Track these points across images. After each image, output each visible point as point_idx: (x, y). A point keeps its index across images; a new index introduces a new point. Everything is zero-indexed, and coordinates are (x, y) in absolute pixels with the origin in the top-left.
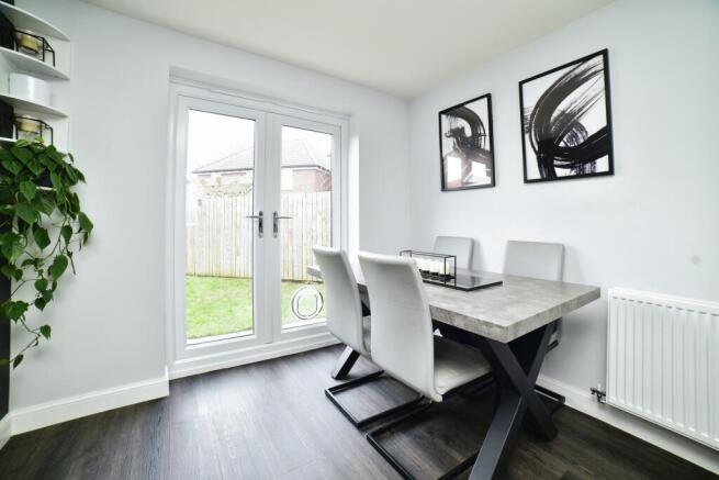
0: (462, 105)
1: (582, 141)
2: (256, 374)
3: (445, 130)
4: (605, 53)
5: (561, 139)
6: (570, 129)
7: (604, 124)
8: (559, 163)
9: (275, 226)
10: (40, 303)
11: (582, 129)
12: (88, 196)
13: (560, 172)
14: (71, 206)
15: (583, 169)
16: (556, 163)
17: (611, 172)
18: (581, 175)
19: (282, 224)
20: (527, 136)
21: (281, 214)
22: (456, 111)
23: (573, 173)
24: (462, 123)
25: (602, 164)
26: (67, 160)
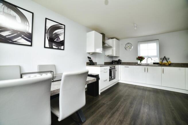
1: (59, 41)
4: (65, 26)
5: (55, 39)
6: (57, 38)
7: (63, 39)
8: (54, 45)
11: (59, 39)
13: (54, 47)
15: (59, 48)
16: (53, 44)
17: (63, 49)
18: (58, 49)
20: (46, 34)
23: (57, 48)
25: (62, 47)
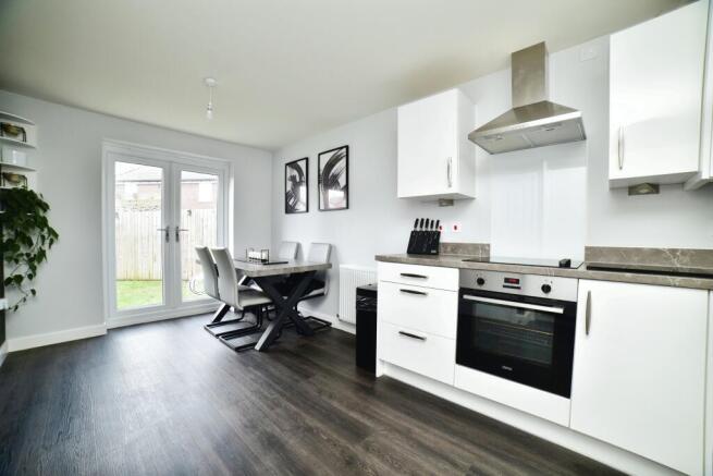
0: (296, 162)
2: (165, 325)
3: (288, 176)
4: (347, 147)
6: (335, 183)
7: (345, 183)
9: (177, 235)
10: (30, 277)
11: (339, 184)
12: (53, 219)
14: (43, 223)
17: (347, 208)
19: (181, 233)
21: (181, 228)
22: (293, 165)
24: (295, 173)
26: (39, 197)
